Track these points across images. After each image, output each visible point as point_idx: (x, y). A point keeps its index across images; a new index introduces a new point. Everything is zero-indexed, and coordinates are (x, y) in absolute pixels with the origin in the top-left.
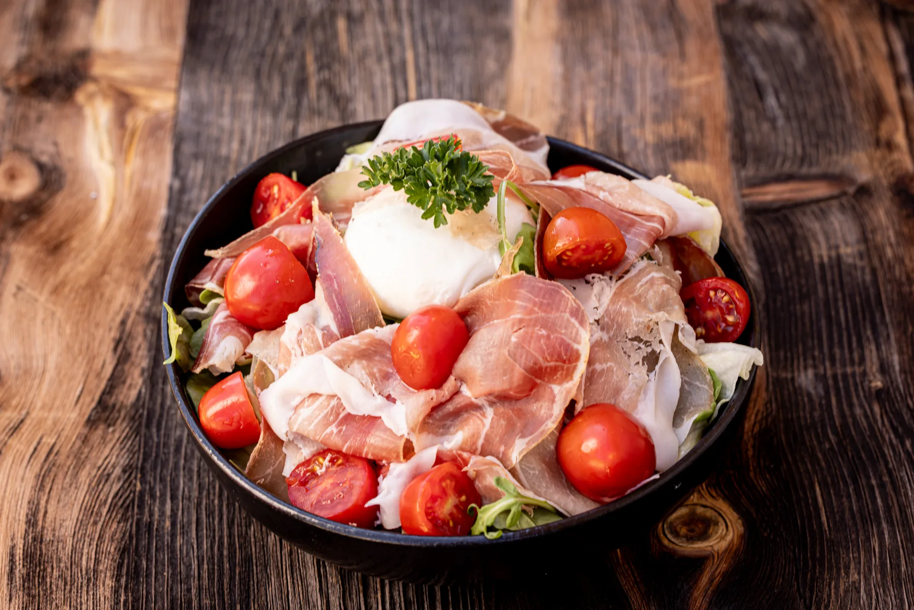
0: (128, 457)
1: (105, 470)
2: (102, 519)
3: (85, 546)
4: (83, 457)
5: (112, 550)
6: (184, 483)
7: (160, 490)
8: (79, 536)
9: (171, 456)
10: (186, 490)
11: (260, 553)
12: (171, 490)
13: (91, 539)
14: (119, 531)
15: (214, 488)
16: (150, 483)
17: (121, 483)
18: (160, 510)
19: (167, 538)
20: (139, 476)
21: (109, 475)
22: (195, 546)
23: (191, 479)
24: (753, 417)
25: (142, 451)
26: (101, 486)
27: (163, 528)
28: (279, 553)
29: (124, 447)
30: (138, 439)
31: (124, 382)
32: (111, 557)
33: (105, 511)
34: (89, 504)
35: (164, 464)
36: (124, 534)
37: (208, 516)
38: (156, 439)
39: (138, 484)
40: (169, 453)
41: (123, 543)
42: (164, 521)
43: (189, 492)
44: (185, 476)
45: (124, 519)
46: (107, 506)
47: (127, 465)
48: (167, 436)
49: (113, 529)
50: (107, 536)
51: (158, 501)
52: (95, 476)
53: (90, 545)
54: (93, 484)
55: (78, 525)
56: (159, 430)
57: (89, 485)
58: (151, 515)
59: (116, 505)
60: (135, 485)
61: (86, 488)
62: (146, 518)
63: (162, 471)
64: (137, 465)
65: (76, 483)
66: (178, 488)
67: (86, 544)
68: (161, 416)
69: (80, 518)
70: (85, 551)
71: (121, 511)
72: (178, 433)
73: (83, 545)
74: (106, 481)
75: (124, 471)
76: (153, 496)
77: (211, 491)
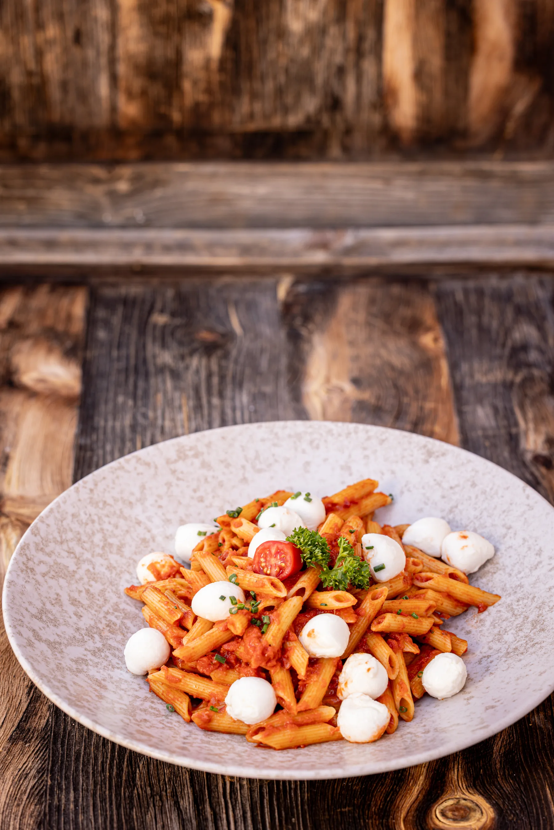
0: (41, 763)
1: (24, 770)
2: (23, 803)
3: (12, 820)
4: (7, 762)
5: (32, 823)
6: (83, 780)
7: (65, 784)
8: (7, 814)
9: (73, 763)
10: (85, 785)
11: (140, 826)
12: (73, 785)
13: (15, 816)
14: (36, 810)
15: (105, 784)
16: (58, 780)
17: (36, 780)
18: (65, 798)
19: (72, 816)
20: (49, 775)
21: (27, 775)
22: (93, 821)
23: (88, 778)
24: (500, 743)
25: (51, 759)
26: (21, 782)
27: (69, 809)
28: (154, 827)
29: (38, 757)
30: (48, 751)
31: (36, 714)
32: (31, 827)
33: (25, 798)
34: (13, 793)
35: (68, 768)
36: (40, 813)
37: (101, 802)
38: (61, 752)
39: (49, 780)
40: (71, 761)
41: (39, 818)
42: (69, 805)
43: (87, 786)
44: (83, 776)
45: (40, 803)
46: (27, 794)
47: (40, 768)
48: (69, 749)
49: (31, 809)
50: (27, 813)
51: (64, 792)
52: (17, 774)
53: (15, 819)
54: (16, 780)
55: (6, 806)
56: (62, 746)
57: (13, 780)
58: (60, 800)
59: (33, 794)
60: (47, 781)
61: (10, 783)
62: (56, 802)
63: (66, 773)
64: (48, 768)
65: (3, 779)
66: (78, 784)
67: (12, 818)
68: (64, 736)
69: (7, 801)
70: (12, 823)
71: (37, 798)
72: (77, 748)
73: (10, 819)
74: (25, 778)
75: (38, 772)
76: (60, 789)
77: (104, 786)
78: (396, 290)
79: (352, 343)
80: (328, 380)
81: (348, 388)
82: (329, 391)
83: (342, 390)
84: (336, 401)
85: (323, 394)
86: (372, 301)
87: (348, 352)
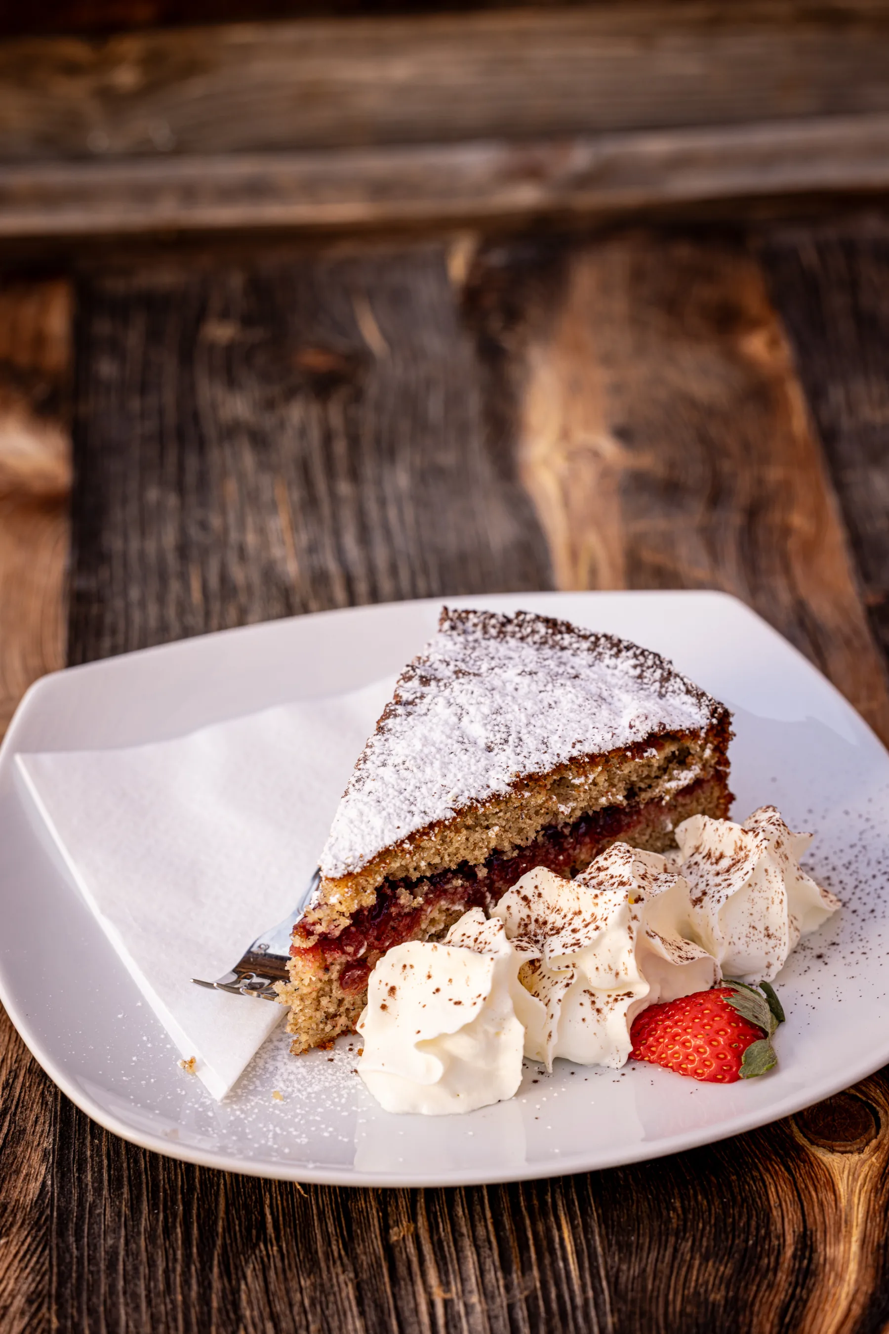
0: (33, 1280)
6: (127, 1314)
7: (89, 1325)
9: (103, 1276)
10: (131, 1324)
12: (108, 1326)
15: (175, 1320)
16: (72, 1317)
17: (26, 1319)
20: (54, 1307)
23: (137, 1308)
25: (55, 1270)
29: (26, 1267)
30: (47, 1252)
31: (18, 1172)
35: (93, 1289)
38: (75, 1252)
39: (54, 1320)
40: (99, 1272)
43: (136, 1327)
44: (127, 1305)
47: (33, 1293)
48: (93, 1247)
56: (78, 1239)
60: (49, 1321)
63: (89, 1299)
64: (49, 1291)
66: (117, 1322)
68: (81, 1217)
72: (110, 1242)
75: (29, 1301)
77: (172, 1325)
78: (683, 252)
79: (607, 360)
80: (565, 434)
81: (609, 448)
82: (572, 456)
83: (595, 454)
84: (588, 474)
85: (560, 462)
86: (637, 275)
87: (600, 376)
